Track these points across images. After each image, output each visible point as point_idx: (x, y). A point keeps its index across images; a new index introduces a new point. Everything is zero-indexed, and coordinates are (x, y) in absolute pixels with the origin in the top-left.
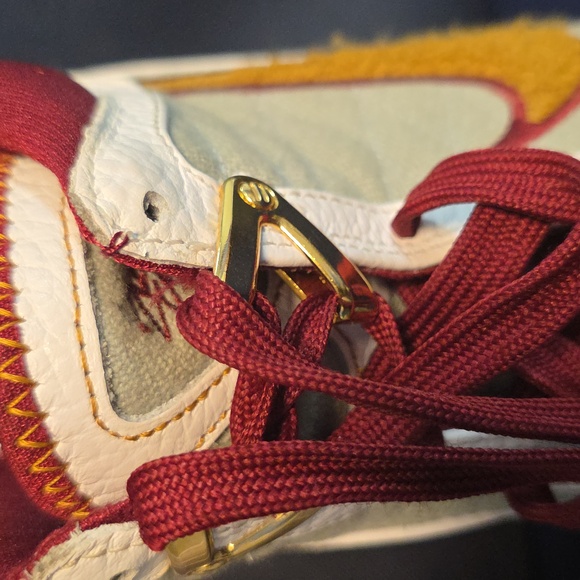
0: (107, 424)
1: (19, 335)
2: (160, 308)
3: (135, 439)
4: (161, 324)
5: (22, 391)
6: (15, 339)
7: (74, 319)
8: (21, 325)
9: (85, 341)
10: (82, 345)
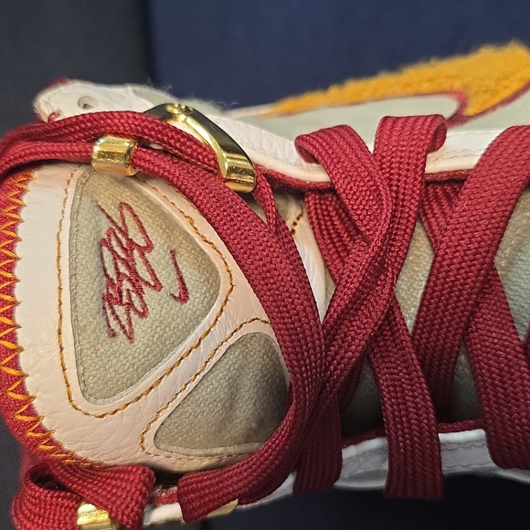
0: (79, 407)
1: (16, 339)
2: (129, 315)
3: (102, 416)
4: (127, 328)
5: (16, 380)
6: (13, 343)
7: (57, 328)
8: (18, 330)
9: (64, 346)
10: (62, 349)
